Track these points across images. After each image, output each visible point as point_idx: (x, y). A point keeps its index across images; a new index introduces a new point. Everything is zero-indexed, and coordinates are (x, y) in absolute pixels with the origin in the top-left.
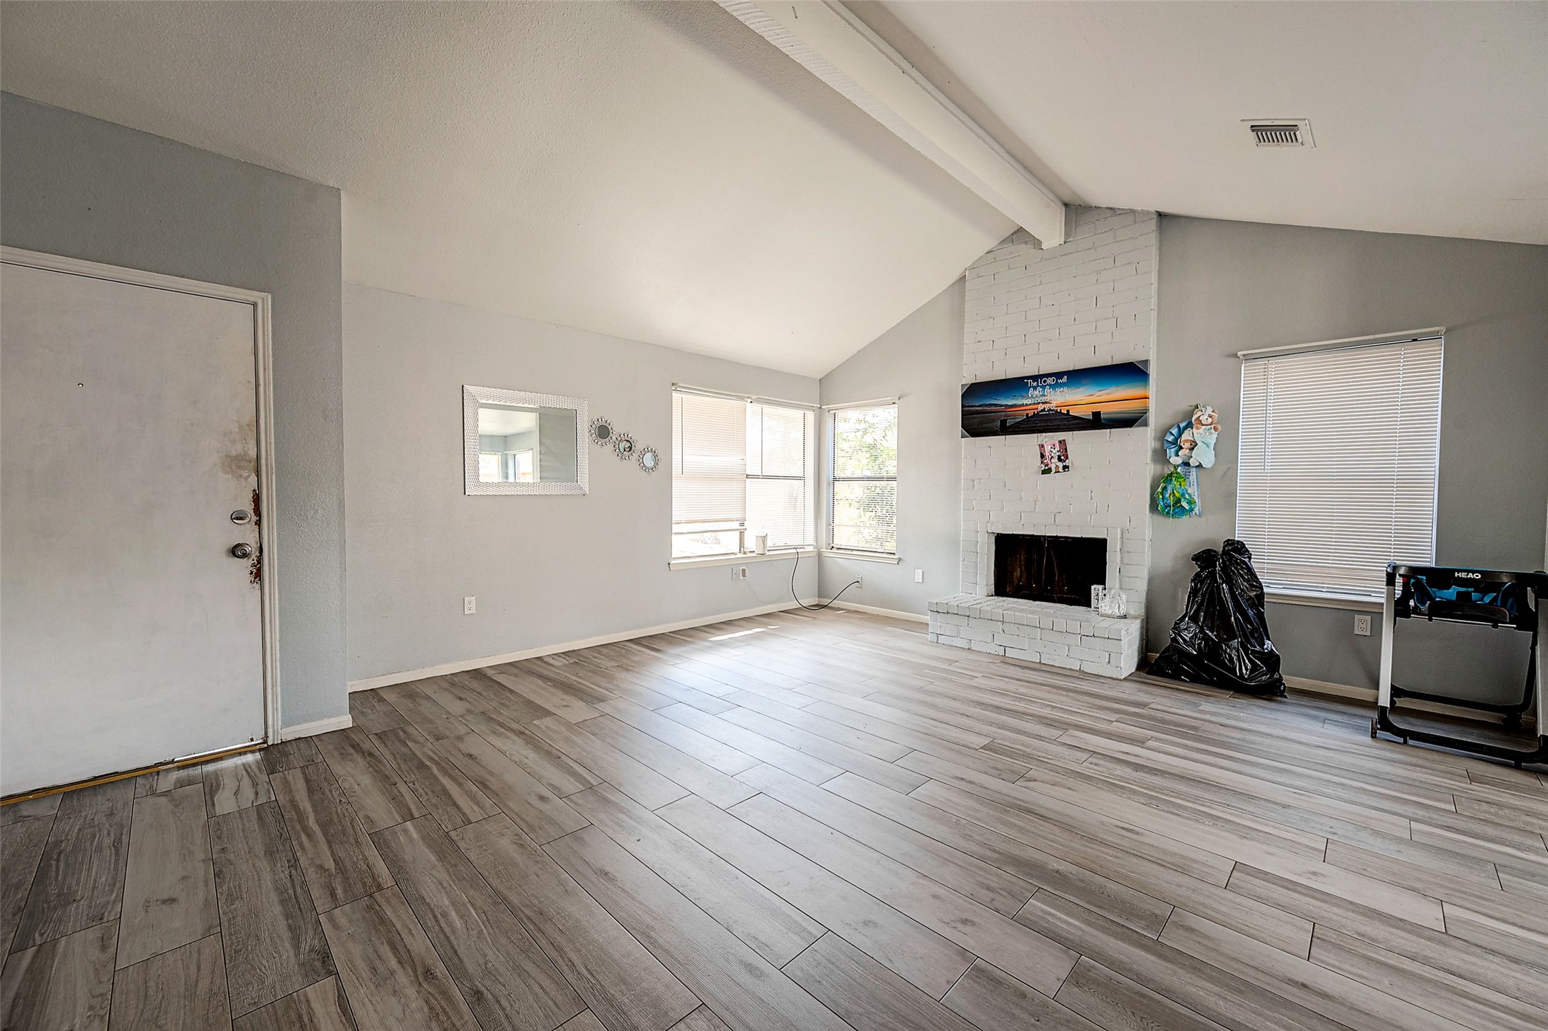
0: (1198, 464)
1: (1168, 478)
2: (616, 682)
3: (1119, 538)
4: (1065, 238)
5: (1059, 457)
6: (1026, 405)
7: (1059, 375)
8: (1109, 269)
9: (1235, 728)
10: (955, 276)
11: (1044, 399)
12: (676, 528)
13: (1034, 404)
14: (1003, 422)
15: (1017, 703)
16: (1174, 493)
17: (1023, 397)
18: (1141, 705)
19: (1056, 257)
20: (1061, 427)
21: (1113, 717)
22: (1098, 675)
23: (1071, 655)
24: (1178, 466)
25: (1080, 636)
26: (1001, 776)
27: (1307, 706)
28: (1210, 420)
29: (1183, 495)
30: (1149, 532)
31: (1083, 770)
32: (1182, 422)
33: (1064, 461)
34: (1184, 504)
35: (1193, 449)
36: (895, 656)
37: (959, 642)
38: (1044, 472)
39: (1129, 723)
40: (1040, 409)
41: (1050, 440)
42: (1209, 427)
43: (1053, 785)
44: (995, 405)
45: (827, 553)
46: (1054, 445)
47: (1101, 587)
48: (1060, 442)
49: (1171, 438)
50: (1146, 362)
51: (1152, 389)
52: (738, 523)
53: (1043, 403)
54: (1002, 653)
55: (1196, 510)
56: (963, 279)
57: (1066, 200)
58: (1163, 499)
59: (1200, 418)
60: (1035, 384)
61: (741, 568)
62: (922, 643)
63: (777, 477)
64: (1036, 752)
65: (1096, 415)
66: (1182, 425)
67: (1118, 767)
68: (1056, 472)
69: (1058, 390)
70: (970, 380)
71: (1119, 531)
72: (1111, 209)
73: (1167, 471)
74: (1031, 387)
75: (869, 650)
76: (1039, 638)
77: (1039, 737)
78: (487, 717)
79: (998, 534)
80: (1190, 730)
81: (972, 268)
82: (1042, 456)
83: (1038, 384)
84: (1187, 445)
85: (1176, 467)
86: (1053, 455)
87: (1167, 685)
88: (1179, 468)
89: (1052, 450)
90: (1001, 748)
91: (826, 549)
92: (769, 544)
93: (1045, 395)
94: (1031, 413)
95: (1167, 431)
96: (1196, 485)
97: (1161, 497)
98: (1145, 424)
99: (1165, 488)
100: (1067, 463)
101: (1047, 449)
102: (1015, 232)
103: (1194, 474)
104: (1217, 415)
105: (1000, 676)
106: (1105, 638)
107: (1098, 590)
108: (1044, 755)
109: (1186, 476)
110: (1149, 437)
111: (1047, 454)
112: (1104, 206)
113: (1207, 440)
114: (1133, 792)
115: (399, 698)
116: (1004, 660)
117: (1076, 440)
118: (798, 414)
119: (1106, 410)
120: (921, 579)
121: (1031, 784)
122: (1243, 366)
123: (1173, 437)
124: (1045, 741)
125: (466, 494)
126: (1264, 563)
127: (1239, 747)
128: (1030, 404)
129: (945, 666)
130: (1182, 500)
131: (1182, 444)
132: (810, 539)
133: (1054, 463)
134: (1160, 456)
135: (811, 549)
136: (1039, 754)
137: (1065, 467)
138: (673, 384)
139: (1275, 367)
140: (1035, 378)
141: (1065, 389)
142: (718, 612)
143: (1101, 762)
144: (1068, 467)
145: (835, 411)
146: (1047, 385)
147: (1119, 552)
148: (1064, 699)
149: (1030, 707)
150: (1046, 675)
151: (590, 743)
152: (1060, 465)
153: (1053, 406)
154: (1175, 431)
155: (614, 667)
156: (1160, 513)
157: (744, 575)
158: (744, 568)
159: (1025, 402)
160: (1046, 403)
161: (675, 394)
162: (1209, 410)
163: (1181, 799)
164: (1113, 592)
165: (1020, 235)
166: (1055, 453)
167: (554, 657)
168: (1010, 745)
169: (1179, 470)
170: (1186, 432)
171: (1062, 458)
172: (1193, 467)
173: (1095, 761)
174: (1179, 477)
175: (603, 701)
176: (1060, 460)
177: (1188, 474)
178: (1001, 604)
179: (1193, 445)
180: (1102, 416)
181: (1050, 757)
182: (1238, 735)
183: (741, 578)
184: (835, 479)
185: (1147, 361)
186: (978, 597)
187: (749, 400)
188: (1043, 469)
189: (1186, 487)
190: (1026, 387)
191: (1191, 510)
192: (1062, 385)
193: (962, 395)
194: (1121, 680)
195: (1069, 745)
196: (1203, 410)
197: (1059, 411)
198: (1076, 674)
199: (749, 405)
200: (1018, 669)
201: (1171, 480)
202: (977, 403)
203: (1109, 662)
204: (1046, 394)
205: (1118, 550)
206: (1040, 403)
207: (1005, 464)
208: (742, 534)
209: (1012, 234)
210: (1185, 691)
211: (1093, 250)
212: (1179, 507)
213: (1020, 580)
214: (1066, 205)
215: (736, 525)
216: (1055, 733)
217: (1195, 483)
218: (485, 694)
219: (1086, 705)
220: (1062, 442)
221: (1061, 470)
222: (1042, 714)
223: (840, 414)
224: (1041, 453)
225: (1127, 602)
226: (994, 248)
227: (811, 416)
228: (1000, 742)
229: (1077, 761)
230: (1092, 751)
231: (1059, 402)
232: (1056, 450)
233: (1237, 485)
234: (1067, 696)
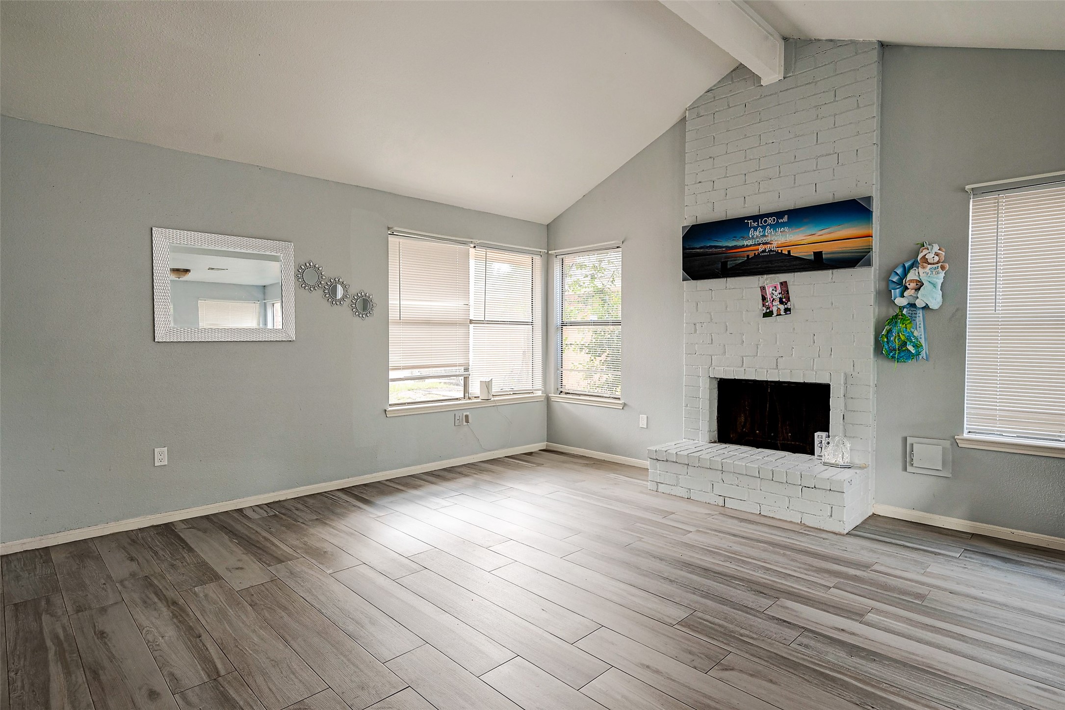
0: (924, 305)
1: (894, 320)
2: (306, 539)
3: (842, 383)
4: (784, 74)
5: (781, 299)
6: (747, 246)
7: (779, 214)
8: (829, 103)
9: (967, 596)
10: (675, 118)
11: (764, 240)
12: (392, 375)
13: (755, 245)
14: (724, 264)
15: (728, 564)
16: (899, 336)
17: (743, 238)
18: (863, 566)
19: (776, 93)
20: (782, 268)
21: (831, 581)
22: (820, 529)
23: (791, 508)
24: (904, 307)
25: (801, 487)
26: (695, 664)
27: (1046, 567)
28: (936, 258)
29: (909, 338)
30: (874, 377)
31: (790, 654)
32: (907, 261)
33: (786, 304)
34: (910, 348)
35: (919, 289)
36: (609, 507)
37: (680, 492)
38: (766, 315)
39: (849, 589)
40: (761, 250)
41: (771, 282)
42: (936, 266)
43: (751, 675)
44: (716, 247)
45: (555, 397)
46: (775, 287)
47: (824, 434)
48: (781, 284)
49: (895, 279)
50: (869, 199)
51: (876, 227)
52: (463, 368)
53: (764, 244)
54: (721, 504)
55: (923, 354)
56: (683, 120)
57: (787, 34)
58: (888, 342)
59: (926, 257)
60: (755, 224)
61: (465, 414)
62: (641, 492)
63: (504, 323)
64: (738, 629)
65: (818, 255)
66: (907, 265)
67: (830, 649)
68: (777, 315)
69: (779, 230)
70: (689, 222)
71: (842, 377)
72: (831, 40)
73: (892, 312)
74: (751, 228)
75: (585, 500)
76: (759, 488)
77: (746, 609)
78: (148, 583)
79: (721, 379)
80: (916, 598)
81: (691, 108)
82: (764, 298)
83: (758, 224)
84: (913, 285)
85: (901, 308)
86: (774, 297)
87: (893, 541)
88: (905, 310)
89: (774, 292)
90: (700, 623)
91: (554, 394)
92: (495, 389)
93: (765, 236)
94: (751, 255)
95: (892, 271)
96: (922, 328)
97: (886, 340)
98: (869, 264)
99: (889, 332)
100: (789, 305)
101: (769, 291)
102: (734, 70)
103: (921, 315)
104: (944, 253)
105: (715, 531)
106: (827, 490)
107: (822, 438)
108: (747, 632)
109: (912, 319)
110: (873, 277)
111: (768, 296)
112: (824, 39)
113: (934, 280)
114: (845, 686)
115: (68, 558)
116: (724, 511)
117: (798, 281)
118: (526, 259)
119: (827, 249)
120: (646, 425)
121: (726, 674)
122: (971, 201)
123: (897, 277)
124: (750, 614)
125: (156, 340)
126: (996, 410)
127: (970, 621)
128: (751, 245)
129: (659, 519)
130: (908, 343)
131: (907, 285)
132: (539, 384)
133: (776, 306)
134: (885, 295)
135: (539, 393)
136: (743, 631)
137: (787, 310)
138: (389, 228)
139: (1006, 202)
140: (755, 218)
141: (786, 229)
142: (441, 458)
143: (812, 643)
144: (789, 310)
145: (562, 256)
146: (768, 225)
147: (842, 398)
148: (781, 559)
149: (742, 569)
150: (766, 529)
151: (243, 617)
152: (782, 307)
153: (773, 247)
154: (899, 271)
155: (312, 520)
156: (887, 357)
157: (467, 421)
158: (468, 413)
159: (746, 243)
160: (766, 243)
161: (391, 239)
162: (936, 248)
163: (903, 697)
164: (837, 438)
165: (740, 72)
166: (777, 295)
167: (256, 509)
168: (710, 619)
169: (905, 312)
170: (912, 271)
171: (784, 300)
172: (919, 308)
173: (805, 641)
174: (904, 319)
175: (280, 561)
176: (781, 302)
177: (913, 315)
178: (721, 452)
179: (919, 285)
180: (824, 256)
181: (755, 636)
182: (968, 605)
183: (465, 423)
184: (563, 324)
185: (870, 197)
186: (701, 443)
187: (472, 245)
188: (764, 312)
189: (913, 330)
190: (747, 228)
191: (918, 354)
192: (783, 225)
193: (683, 237)
194: (843, 535)
195: (778, 619)
196: (929, 247)
197: (780, 251)
198: (797, 528)
199: (472, 251)
200: (736, 522)
201: (896, 322)
202: (698, 245)
203: (831, 516)
204: (766, 234)
205: (842, 396)
206: (760, 244)
207: (726, 307)
208: (466, 379)
209: (732, 72)
210: (912, 548)
211: (814, 84)
212: (905, 350)
213: (744, 427)
214: (785, 39)
215: (461, 371)
216: (765, 602)
217: (922, 326)
218: (161, 553)
219: (802, 566)
220: (784, 284)
221: (782, 312)
222: (753, 578)
223: (568, 260)
224: (763, 296)
225: (851, 450)
226: (714, 86)
227: (538, 260)
228: (700, 615)
229: (784, 641)
230: (803, 628)
231: (779, 242)
232: (778, 292)
233: (966, 327)
234: (784, 555)
